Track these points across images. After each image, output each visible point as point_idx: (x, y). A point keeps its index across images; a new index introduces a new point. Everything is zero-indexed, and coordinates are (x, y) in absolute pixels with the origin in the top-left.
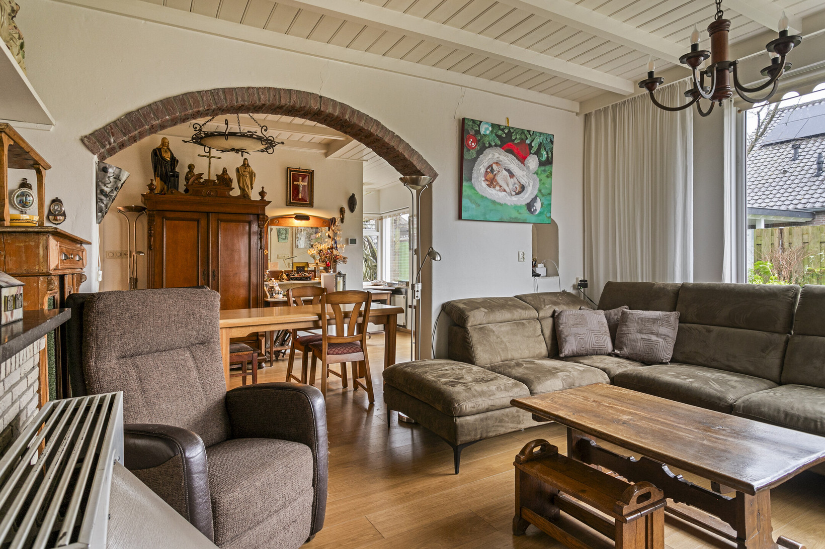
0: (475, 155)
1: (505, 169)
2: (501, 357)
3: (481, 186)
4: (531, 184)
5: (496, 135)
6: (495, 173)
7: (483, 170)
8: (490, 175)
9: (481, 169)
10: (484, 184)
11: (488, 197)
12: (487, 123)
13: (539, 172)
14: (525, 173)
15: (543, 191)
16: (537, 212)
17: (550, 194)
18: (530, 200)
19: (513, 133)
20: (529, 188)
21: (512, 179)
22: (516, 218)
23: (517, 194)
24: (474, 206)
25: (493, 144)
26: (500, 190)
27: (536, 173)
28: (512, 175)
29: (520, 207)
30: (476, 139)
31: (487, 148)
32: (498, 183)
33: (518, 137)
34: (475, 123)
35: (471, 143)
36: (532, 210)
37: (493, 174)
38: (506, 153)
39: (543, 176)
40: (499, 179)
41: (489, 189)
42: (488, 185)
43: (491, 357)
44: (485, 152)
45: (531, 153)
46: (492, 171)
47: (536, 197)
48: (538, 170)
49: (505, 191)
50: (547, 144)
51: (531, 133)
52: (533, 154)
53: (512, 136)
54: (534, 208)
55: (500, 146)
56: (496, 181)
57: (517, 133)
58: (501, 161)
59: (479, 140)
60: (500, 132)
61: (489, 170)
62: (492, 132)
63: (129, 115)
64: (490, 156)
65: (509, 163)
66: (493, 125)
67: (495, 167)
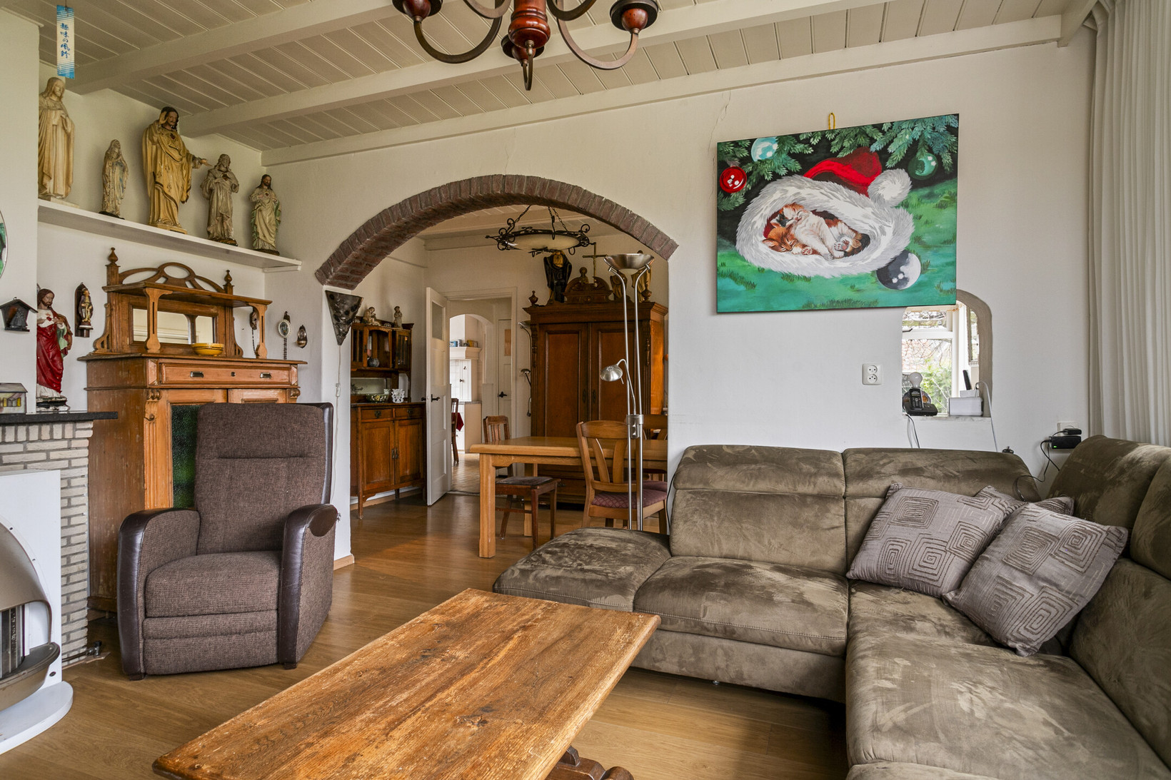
0: (741, 200)
1: (814, 212)
2: (720, 548)
3: (758, 251)
4: (889, 231)
5: (789, 154)
6: (788, 224)
7: (760, 223)
8: (778, 230)
9: (755, 222)
10: (764, 248)
11: (774, 269)
12: (767, 139)
13: (914, 201)
14: (869, 211)
15: (926, 239)
16: (909, 285)
17: (952, 241)
18: (887, 262)
19: (832, 140)
20: (883, 238)
21: (833, 229)
22: (848, 301)
23: (847, 254)
24: (742, 288)
25: (783, 172)
26: (803, 253)
27: (905, 205)
28: (830, 219)
29: (860, 278)
30: (743, 172)
31: (769, 182)
32: (797, 241)
33: (846, 144)
34: (741, 146)
35: (733, 183)
36: (895, 281)
37: (784, 226)
38: (817, 182)
39: (927, 208)
40: (800, 232)
41: (778, 256)
42: (773, 248)
43: (699, 545)
44: (764, 191)
45: (885, 168)
46: (783, 220)
47: (905, 254)
48: (909, 197)
49: (815, 252)
50: (935, 139)
51: (885, 128)
52: (892, 168)
53: (830, 146)
54: (901, 276)
55: (801, 173)
56: (793, 237)
57: (843, 139)
58: (804, 199)
59: (750, 173)
60: (799, 148)
61: (774, 221)
62: (779, 152)
63: (342, 244)
64: (777, 195)
65: (826, 198)
66: (781, 140)
67: (788, 213)
